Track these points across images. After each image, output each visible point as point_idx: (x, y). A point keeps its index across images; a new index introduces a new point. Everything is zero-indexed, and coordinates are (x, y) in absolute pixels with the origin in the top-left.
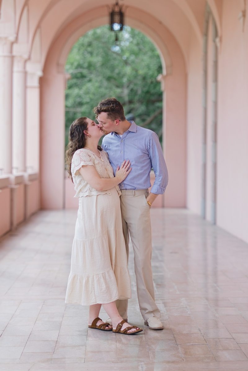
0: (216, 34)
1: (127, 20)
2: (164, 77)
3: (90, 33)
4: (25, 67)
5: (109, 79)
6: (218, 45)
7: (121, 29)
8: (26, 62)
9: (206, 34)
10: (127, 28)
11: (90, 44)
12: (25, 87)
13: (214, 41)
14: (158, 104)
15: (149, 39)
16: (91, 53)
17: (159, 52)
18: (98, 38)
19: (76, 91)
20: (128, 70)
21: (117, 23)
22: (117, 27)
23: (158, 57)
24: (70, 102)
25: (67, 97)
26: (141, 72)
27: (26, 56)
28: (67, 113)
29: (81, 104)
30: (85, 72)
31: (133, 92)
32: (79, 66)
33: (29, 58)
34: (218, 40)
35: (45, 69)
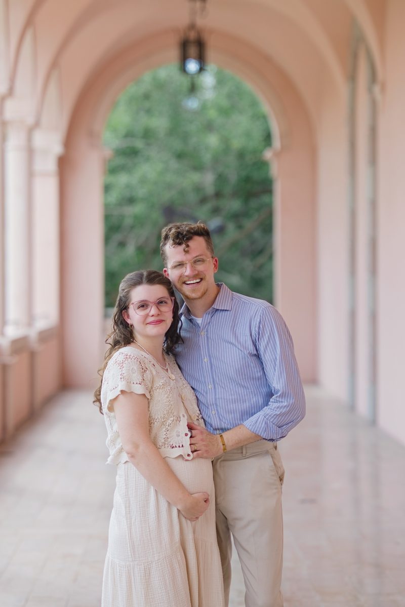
0: (373, 77)
1: (211, 54)
2: (277, 155)
3: (147, 77)
4: (30, 139)
5: (180, 156)
6: (379, 97)
7: (201, 70)
8: (30, 131)
9: (352, 78)
10: (211, 67)
11: (147, 96)
12: (30, 175)
13: (370, 90)
14: (265, 199)
15: (249, 86)
16: (149, 112)
17: (266, 108)
18: (160, 86)
19: (123, 179)
20: (213, 140)
21: (195, 58)
22: (192, 66)
23: (264, 118)
24: (114, 197)
25: (107, 188)
26: (237, 143)
27: (30, 120)
28: (107, 218)
29: (131, 201)
30: (139, 144)
31: (221, 179)
32: (129, 135)
33: (37, 124)
34: (377, 89)
35: (69, 141)
